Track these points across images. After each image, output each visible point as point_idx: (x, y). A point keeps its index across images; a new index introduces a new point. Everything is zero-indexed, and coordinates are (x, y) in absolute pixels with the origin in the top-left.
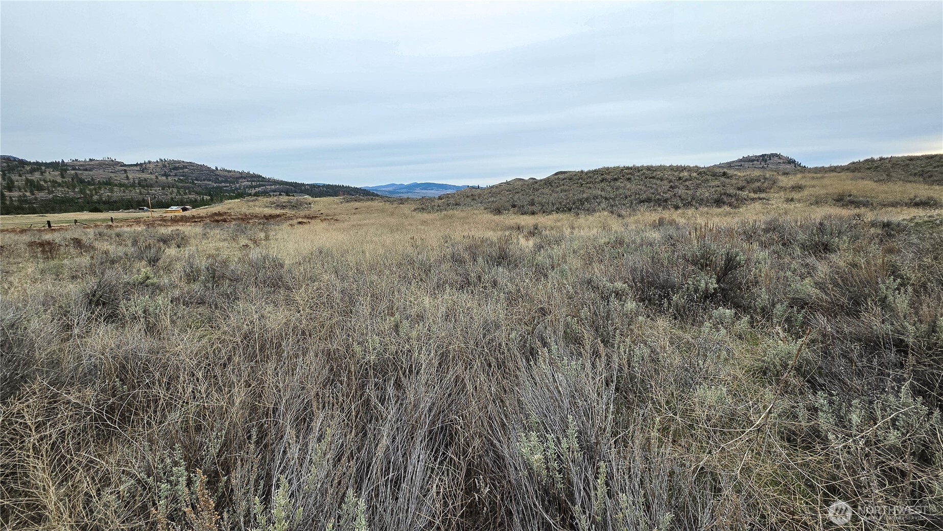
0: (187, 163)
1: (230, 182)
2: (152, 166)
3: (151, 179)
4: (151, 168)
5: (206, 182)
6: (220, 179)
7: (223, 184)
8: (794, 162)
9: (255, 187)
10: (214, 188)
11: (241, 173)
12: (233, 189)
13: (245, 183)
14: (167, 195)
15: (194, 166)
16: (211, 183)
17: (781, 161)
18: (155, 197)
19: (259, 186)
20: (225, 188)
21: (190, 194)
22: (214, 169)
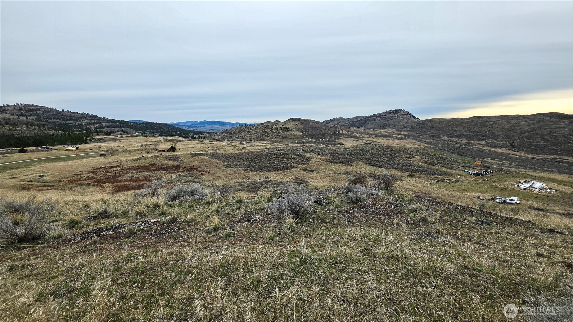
0: (40, 106)
1: (74, 120)
2: (10, 108)
3: (14, 119)
4: (10, 110)
5: (55, 120)
6: (66, 118)
7: (69, 122)
8: (410, 114)
9: (93, 124)
10: (61, 124)
11: (83, 114)
12: (77, 125)
13: (86, 121)
14: (31, 131)
15: (45, 109)
16: (59, 121)
17: (404, 113)
18: (22, 133)
19: (97, 123)
20: (70, 124)
21: (49, 130)
22: (62, 111)
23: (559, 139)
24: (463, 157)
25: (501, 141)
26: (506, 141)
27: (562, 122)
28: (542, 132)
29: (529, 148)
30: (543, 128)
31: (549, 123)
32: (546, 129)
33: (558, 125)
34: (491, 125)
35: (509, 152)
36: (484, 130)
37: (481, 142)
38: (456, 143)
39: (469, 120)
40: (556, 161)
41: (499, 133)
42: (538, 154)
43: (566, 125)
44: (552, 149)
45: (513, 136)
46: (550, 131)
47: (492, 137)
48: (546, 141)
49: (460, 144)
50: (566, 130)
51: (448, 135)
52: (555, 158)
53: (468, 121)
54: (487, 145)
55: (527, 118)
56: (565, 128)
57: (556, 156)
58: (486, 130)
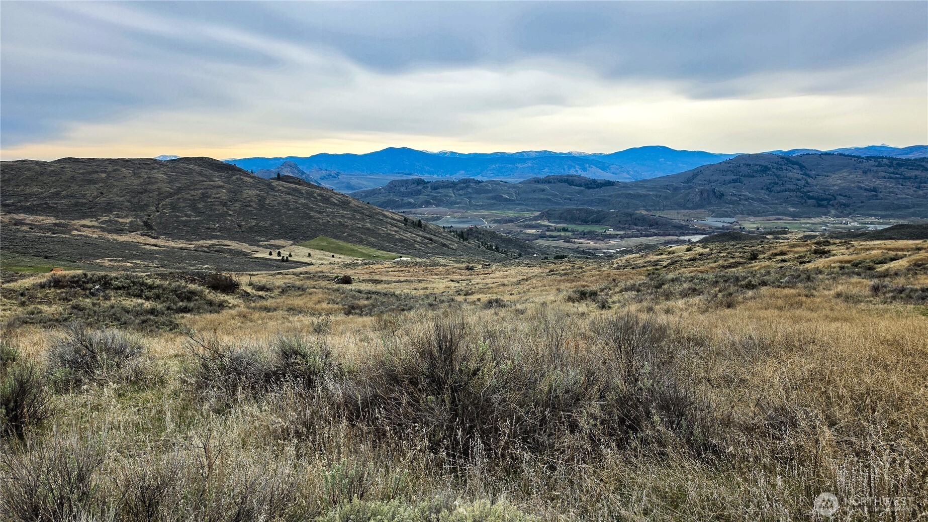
23: (216, 209)
24: (51, 261)
25: (126, 217)
26: (137, 216)
27: (217, 177)
28: (192, 196)
29: (176, 228)
30: (192, 188)
31: (201, 179)
32: (198, 189)
33: (213, 183)
34: (104, 181)
35: (142, 239)
36: (91, 191)
37: (87, 222)
38: (30, 228)
39: (54, 166)
40: (215, 249)
41: (121, 199)
42: (189, 240)
43: (224, 182)
44: (209, 228)
45: (147, 205)
46: (202, 194)
47: (109, 208)
48: (199, 213)
49: (41, 228)
50: (223, 192)
51: (8, 205)
52: (214, 245)
53: (53, 171)
54: (101, 228)
55: (165, 165)
56: (222, 187)
57: (214, 241)
58: (95, 194)
